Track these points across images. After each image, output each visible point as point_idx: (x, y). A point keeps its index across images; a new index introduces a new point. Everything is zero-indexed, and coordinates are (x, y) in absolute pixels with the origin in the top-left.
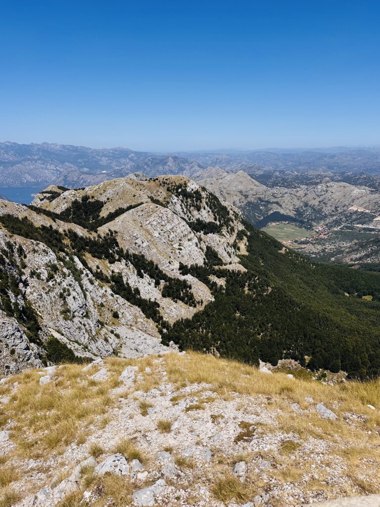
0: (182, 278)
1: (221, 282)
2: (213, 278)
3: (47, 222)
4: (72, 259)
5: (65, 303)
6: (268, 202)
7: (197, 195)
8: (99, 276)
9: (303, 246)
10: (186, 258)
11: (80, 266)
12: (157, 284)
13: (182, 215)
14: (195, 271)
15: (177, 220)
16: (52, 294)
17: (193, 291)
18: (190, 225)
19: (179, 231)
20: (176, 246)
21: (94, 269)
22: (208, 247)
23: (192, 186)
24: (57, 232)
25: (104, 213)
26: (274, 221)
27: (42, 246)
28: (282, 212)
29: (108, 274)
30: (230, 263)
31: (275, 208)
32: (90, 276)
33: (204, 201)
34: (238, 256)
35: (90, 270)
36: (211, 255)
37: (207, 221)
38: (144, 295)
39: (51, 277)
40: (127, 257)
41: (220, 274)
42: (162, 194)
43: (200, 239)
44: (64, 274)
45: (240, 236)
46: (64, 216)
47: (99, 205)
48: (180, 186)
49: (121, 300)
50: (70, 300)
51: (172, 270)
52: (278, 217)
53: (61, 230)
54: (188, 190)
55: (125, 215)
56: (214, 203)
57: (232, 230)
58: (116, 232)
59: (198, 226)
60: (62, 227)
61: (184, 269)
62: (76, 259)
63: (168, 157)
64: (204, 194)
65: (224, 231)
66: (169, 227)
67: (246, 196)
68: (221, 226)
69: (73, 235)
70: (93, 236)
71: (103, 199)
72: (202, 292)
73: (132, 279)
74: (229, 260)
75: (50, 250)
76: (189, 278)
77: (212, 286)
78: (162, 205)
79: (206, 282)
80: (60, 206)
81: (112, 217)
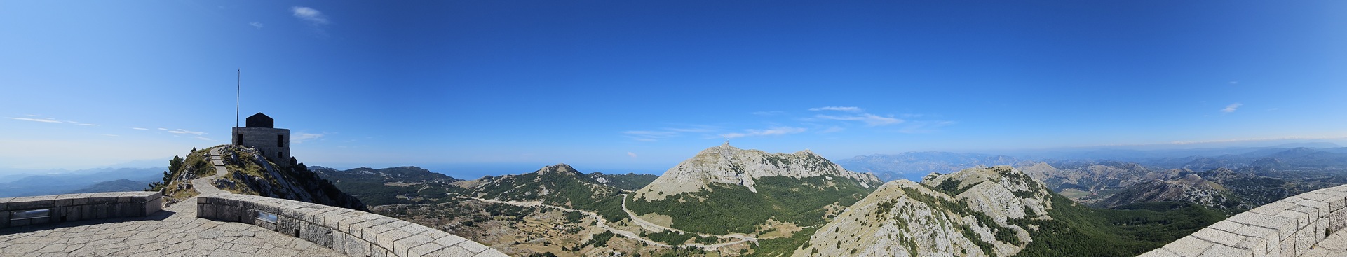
0: (1011, 227)
1: (1036, 228)
2: (1031, 226)
3: (928, 192)
4: (940, 213)
5: (934, 241)
6: (1061, 178)
7: (1017, 176)
8: (955, 224)
9: (1085, 201)
10: (1012, 214)
11: (944, 218)
12: (992, 231)
13: (1009, 188)
14: (1019, 222)
15: (1005, 191)
16: (927, 234)
17: (1018, 235)
18: (1014, 193)
19: (1007, 197)
20: (1005, 207)
21: (952, 220)
22: (1026, 206)
23: (1014, 171)
24: (932, 197)
25: (960, 187)
26: (1067, 188)
27: (925, 205)
28: (1070, 182)
29: (960, 224)
30: (1042, 216)
31: (1065, 181)
32: (950, 224)
33: (1022, 179)
34: (1046, 211)
35: (950, 221)
36: (1029, 211)
37: (1025, 191)
38: (984, 239)
39: (927, 223)
40: (973, 213)
41: (1034, 223)
42: (996, 175)
43: (1021, 202)
44: (935, 222)
45: (1046, 198)
46: (937, 189)
47: (958, 182)
48: (1007, 171)
49: (969, 242)
50: (937, 238)
51: (1001, 221)
52: (1068, 186)
53: (935, 197)
54: (1012, 173)
55: (973, 188)
56: (1027, 179)
57: (1041, 194)
58: (967, 198)
59: (1019, 194)
60: (936, 194)
61: (1009, 221)
62: (942, 213)
63: (999, 156)
64: (1021, 175)
65: (1036, 196)
66: (1001, 194)
67: (1048, 175)
68: (1033, 193)
69: (941, 199)
70: (953, 200)
71: (960, 179)
72: (1024, 236)
73: (976, 229)
74: (1040, 214)
75: (928, 208)
76: (1015, 227)
77: (1031, 232)
78: (996, 182)
79: (1027, 229)
80: (936, 183)
81: (964, 189)
